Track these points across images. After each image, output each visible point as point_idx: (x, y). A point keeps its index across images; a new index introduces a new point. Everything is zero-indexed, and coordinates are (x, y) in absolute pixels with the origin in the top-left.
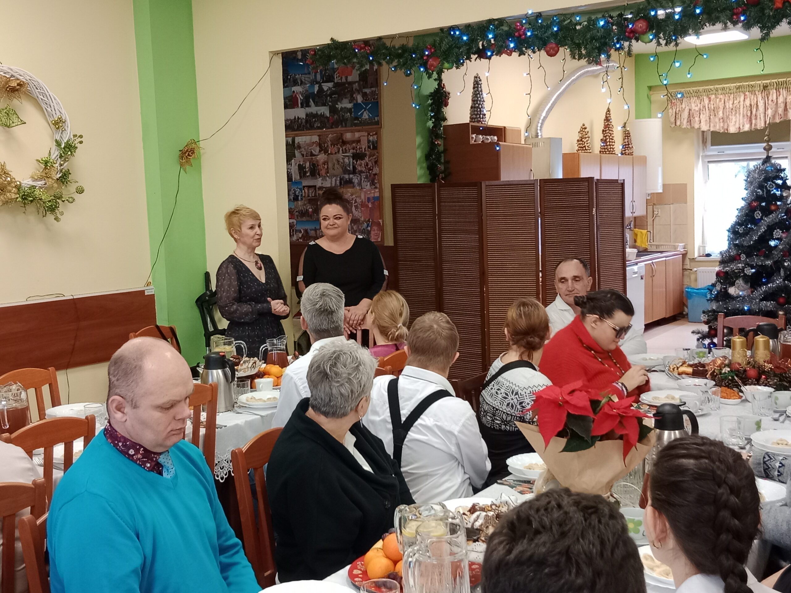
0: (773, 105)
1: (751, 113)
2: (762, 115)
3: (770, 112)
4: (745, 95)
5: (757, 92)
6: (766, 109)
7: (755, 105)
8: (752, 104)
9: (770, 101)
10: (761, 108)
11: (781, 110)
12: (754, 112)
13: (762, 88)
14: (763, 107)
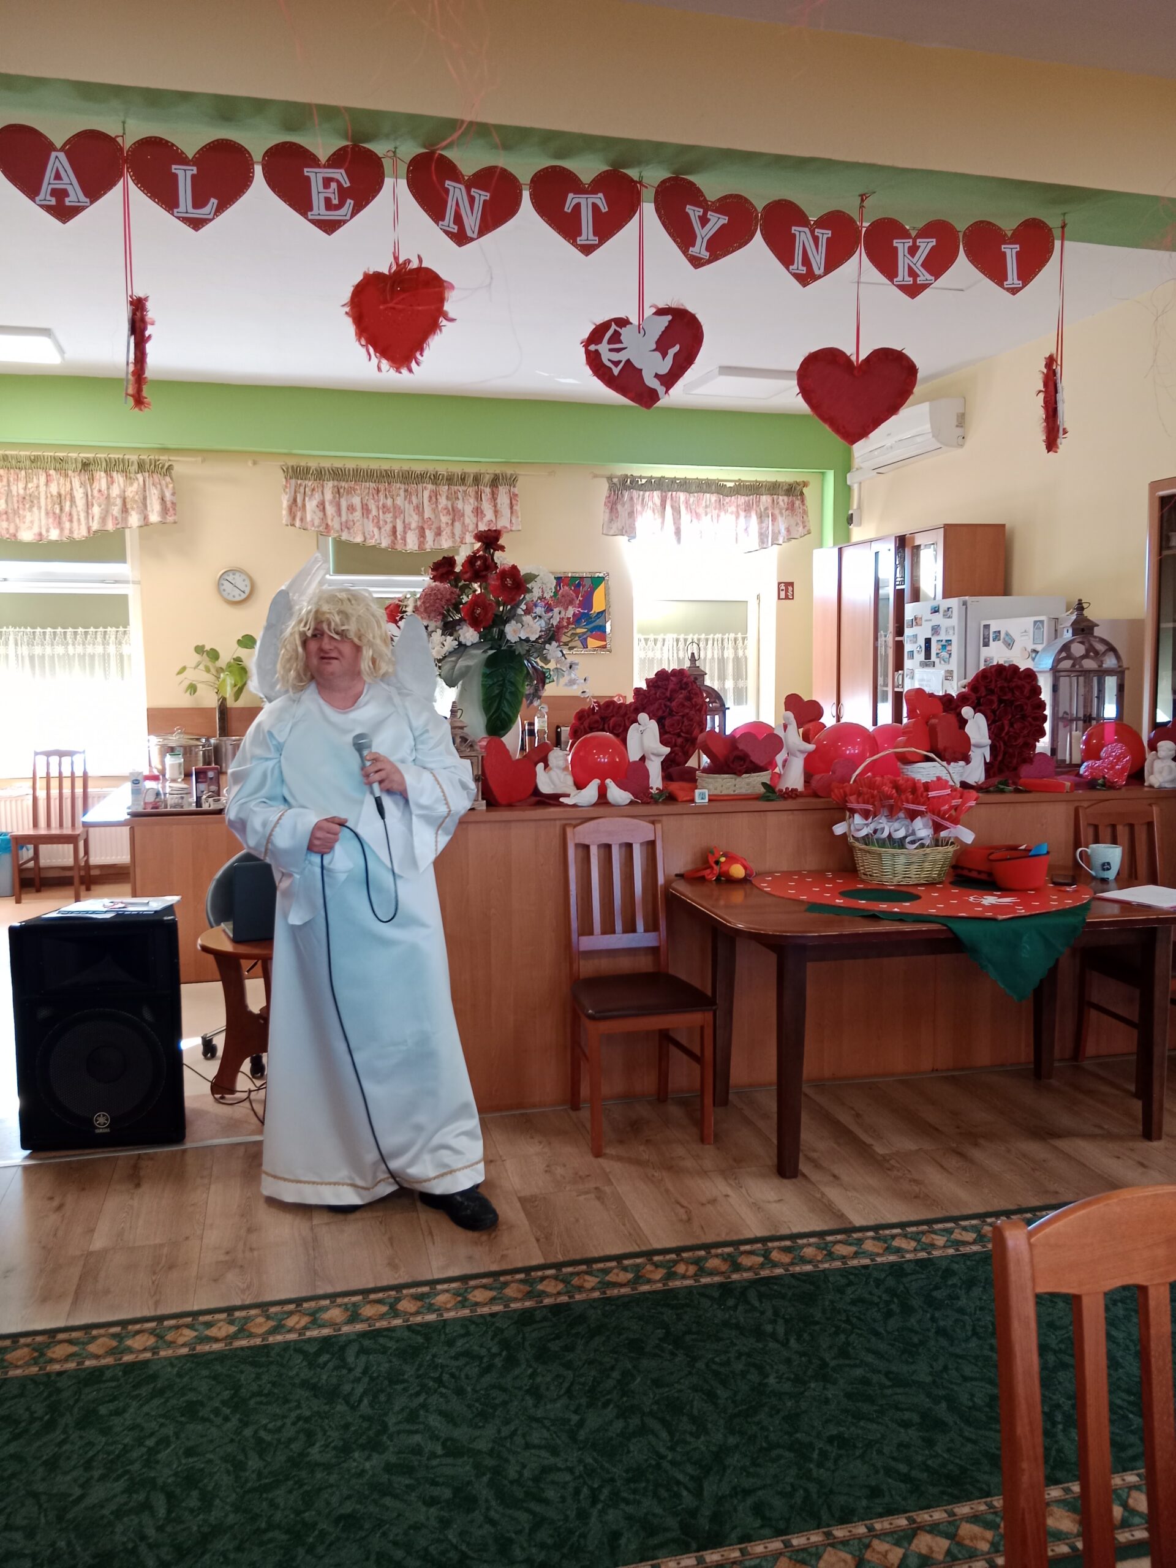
0: (102, 499)
1: (61, 510)
2: (82, 515)
3: (96, 510)
4: (48, 475)
5: (70, 473)
6: (88, 506)
7: (68, 497)
8: (63, 492)
9: (96, 492)
10: (80, 502)
11: (116, 510)
12: (67, 508)
13: (80, 466)
14: (84, 501)
